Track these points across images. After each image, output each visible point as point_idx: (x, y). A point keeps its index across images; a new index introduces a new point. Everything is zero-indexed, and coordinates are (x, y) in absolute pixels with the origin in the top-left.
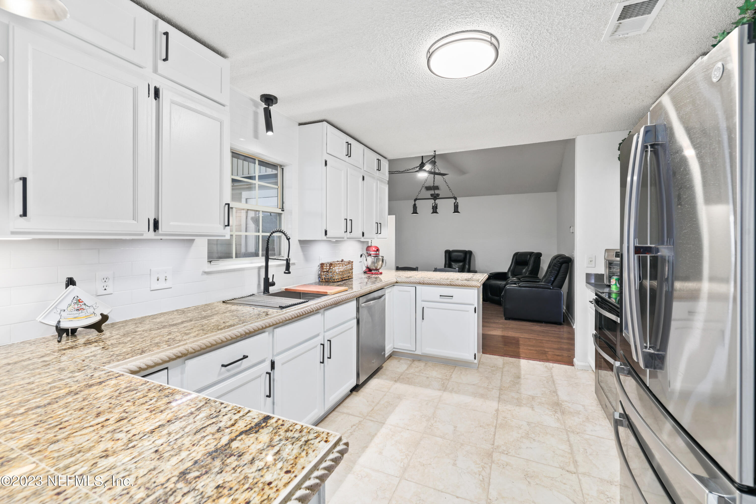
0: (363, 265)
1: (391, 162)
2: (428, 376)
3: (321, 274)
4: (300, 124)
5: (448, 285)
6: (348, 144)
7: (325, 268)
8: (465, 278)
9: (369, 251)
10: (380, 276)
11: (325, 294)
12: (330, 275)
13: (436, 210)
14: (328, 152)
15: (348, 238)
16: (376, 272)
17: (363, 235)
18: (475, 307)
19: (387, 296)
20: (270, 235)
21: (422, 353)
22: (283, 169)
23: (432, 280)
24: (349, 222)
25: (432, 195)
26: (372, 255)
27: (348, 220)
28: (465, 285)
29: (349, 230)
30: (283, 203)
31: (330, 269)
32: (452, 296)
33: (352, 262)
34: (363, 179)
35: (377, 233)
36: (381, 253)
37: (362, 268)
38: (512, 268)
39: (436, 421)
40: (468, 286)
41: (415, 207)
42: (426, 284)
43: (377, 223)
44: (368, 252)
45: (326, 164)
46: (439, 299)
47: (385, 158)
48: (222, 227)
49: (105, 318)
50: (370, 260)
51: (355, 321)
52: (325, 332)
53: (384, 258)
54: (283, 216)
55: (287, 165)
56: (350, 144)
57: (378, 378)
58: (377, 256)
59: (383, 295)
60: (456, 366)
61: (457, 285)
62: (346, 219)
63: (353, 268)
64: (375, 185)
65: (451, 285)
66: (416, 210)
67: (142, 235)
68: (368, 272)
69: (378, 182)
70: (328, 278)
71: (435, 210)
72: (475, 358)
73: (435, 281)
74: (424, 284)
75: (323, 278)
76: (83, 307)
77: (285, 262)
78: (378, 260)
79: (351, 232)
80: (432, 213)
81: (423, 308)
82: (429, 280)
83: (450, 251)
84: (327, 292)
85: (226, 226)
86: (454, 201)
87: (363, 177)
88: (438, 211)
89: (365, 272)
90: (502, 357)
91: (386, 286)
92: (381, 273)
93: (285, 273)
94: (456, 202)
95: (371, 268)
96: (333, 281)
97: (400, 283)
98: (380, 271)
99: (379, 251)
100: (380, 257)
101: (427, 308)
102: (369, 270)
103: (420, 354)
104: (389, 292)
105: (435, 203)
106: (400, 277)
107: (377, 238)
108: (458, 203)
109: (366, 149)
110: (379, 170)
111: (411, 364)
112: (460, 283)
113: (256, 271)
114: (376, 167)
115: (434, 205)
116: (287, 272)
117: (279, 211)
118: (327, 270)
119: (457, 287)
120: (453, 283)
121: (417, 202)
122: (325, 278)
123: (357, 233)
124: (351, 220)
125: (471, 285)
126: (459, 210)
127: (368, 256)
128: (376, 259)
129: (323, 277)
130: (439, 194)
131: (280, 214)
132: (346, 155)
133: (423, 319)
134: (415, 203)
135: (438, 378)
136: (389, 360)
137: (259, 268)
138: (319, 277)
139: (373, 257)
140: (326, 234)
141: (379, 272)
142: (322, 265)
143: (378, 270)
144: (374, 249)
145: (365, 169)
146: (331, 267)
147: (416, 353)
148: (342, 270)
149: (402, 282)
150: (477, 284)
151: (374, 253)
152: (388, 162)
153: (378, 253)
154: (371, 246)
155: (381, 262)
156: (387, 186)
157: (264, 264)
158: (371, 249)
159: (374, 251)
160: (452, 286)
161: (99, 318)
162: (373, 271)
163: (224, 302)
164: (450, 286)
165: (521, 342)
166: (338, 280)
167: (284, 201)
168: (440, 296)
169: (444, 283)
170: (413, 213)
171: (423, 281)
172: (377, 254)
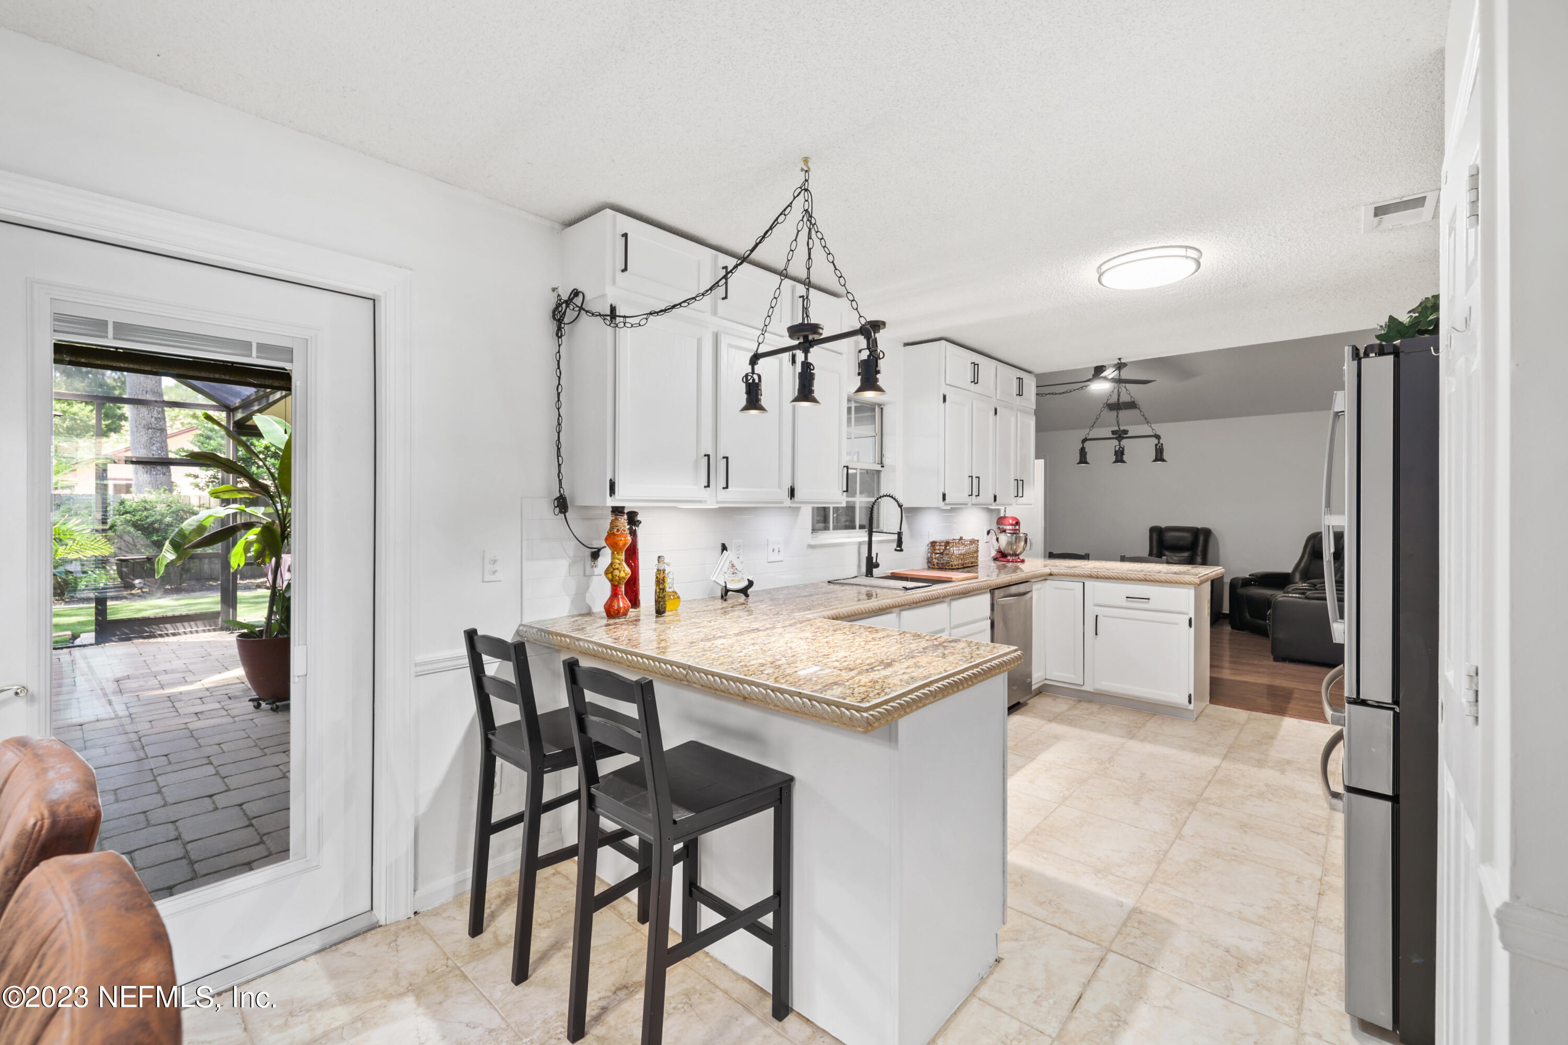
0: (992, 548)
1: (1039, 377)
2: (1103, 720)
3: (931, 557)
4: (906, 344)
5: (1141, 580)
6: (975, 365)
7: (938, 548)
8: (1175, 571)
9: (1002, 524)
10: (1021, 565)
11: (948, 581)
12: (946, 558)
13: (1122, 457)
14: (947, 382)
15: (972, 505)
16: (1014, 558)
17: (995, 500)
18: (1191, 618)
19: (1035, 595)
20: (875, 501)
21: (1094, 690)
22: (882, 409)
23: (1113, 573)
24: (975, 481)
25: (1113, 432)
26: (1008, 531)
27: (974, 478)
28: (1172, 580)
29: (975, 493)
30: (882, 456)
31: (945, 549)
32: (1148, 599)
33: (978, 541)
34: (996, 413)
35: (1017, 496)
36: (1023, 529)
37: (990, 552)
38: (1302, 564)
39: (1113, 766)
40: (1177, 583)
41: (1083, 452)
42: (1102, 578)
43: (1017, 480)
44: (1001, 527)
45: (944, 400)
46: (1124, 603)
47: (1030, 372)
48: (840, 492)
49: (751, 583)
50: (1004, 539)
51: (989, 622)
52: (951, 628)
53: (1029, 537)
54: (882, 475)
55: (888, 403)
56: (978, 365)
57: (1021, 715)
58: (1015, 532)
59: (1029, 592)
60: (1155, 715)
61: (1157, 581)
62: (972, 477)
63: (979, 549)
64: (1013, 419)
65: (1146, 580)
66: (1085, 458)
67: (782, 503)
68: (1001, 559)
69: (1019, 413)
70: (942, 564)
71: (1119, 456)
72: (1190, 702)
73: (1117, 573)
74: (1097, 578)
75: (935, 563)
76: (736, 571)
77: (896, 537)
78: (1018, 539)
79: (978, 495)
80: (1115, 462)
81: (1097, 616)
82: (1108, 572)
83: (1161, 528)
84: (951, 578)
85: (844, 491)
86: (1156, 441)
87: (996, 410)
88: (1125, 458)
89: (995, 559)
90: (1249, 712)
91: (1033, 578)
92: (1023, 561)
93: (896, 550)
94: (1159, 443)
95: (1006, 552)
96: (950, 567)
97: (1056, 575)
98: (1021, 557)
99: (1019, 525)
100: (1022, 535)
101: (1104, 616)
102: (1002, 556)
103: (1092, 691)
104: (1038, 589)
105: (1120, 445)
106: (1057, 566)
107: (1017, 504)
108: (1162, 444)
109: (1000, 365)
110: (1020, 394)
111: (1075, 705)
112: (1162, 577)
113: (856, 547)
114: (1015, 390)
115: (1117, 449)
116: (898, 549)
117: (878, 467)
118: (942, 551)
119: (1158, 584)
120: (1149, 577)
121: (1087, 444)
122: (937, 563)
123: (986, 497)
124: (979, 477)
125: (1182, 581)
126: (1165, 457)
127: (1001, 533)
128: (1014, 538)
129: (935, 561)
130: (1128, 431)
131: (878, 472)
132: (972, 382)
133: (1096, 634)
134: (1083, 445)
135: (1122, 724)
136: (1038, 697)
137: (860, 544)
138: (929, 562)
139: (1009, 535)
140: (944, 499)
141: (1019, 558)
142: (933, 544)
143: (1018, 555)
144: (1011, 521)
145: (998, 397)
146: (948, 548)
147: (1083, 688)
148: (963, 552)
149: (1059, 575)
150: (1193, 579)
151: (1011, 527)
152: (1035, 379)
153: (1017, 527)
154: (1005, 517)
155: (1022, 543)
156: (1034, 418)
157: (866, 539)
158: (1006, 522)
159: (1012, 525)
160: (1147, 583)
161: (746, 583)
162: (1009, 558)
163: (829, 582)
164: (1145, 583)
165: (1295, 695)
166: (957, 567)
167: (883, 453)
168: (1127, 597)
169: (1133, 576)
170: (1080, 463)
171: (1096, 573)
172: (1016, 530)
